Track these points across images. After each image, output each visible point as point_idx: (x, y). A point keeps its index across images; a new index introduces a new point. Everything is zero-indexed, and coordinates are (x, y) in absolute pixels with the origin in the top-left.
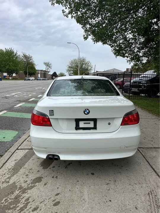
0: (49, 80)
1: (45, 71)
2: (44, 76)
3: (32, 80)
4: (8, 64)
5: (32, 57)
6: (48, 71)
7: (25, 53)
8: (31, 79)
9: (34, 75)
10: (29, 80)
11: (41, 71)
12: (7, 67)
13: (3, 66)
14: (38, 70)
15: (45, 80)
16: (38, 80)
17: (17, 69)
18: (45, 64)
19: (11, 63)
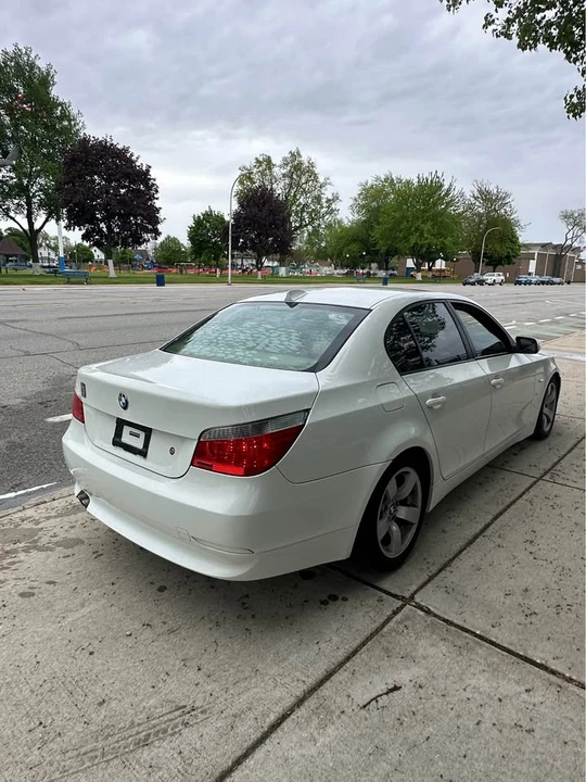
0: (572, 285)
1: (561, 247)
2: (555, 268)
3: (494, 283)
4: (417, 229)
5: (507, 195)
6: (576, 245)
7: (485, 182)
8: (489, 282)
9: (509, 264)
10: (481, 282)
11: (544, 246)
12: (413, 240)
13: (401, 235)
14: (528, 246)
15: (553, 283)
16: (520, 283)
17: (443, 243)
18: (566, 217)
19: (427, 227)
